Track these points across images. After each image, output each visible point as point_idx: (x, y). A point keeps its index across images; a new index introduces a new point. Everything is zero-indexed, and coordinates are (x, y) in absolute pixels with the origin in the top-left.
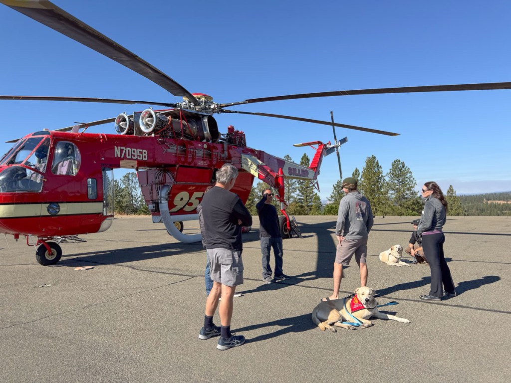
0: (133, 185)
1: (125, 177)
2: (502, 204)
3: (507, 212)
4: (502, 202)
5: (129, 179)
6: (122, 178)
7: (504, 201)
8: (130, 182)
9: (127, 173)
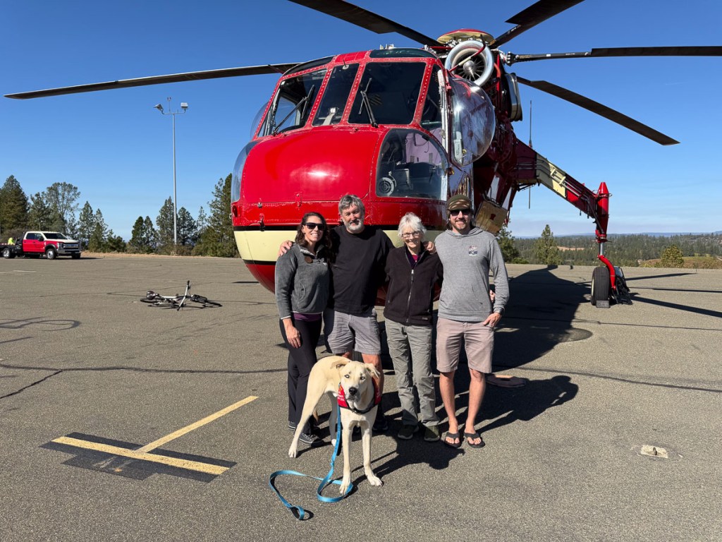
0: (65, 203)
1: (50, 189)
2: (564, 250)
3: (570, 261)
4: (564, 249)
5: (57, 193)
6: (46, 191)
7: (566, 247)
8: (60, 198)
9: (54, 183)
